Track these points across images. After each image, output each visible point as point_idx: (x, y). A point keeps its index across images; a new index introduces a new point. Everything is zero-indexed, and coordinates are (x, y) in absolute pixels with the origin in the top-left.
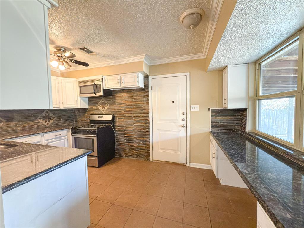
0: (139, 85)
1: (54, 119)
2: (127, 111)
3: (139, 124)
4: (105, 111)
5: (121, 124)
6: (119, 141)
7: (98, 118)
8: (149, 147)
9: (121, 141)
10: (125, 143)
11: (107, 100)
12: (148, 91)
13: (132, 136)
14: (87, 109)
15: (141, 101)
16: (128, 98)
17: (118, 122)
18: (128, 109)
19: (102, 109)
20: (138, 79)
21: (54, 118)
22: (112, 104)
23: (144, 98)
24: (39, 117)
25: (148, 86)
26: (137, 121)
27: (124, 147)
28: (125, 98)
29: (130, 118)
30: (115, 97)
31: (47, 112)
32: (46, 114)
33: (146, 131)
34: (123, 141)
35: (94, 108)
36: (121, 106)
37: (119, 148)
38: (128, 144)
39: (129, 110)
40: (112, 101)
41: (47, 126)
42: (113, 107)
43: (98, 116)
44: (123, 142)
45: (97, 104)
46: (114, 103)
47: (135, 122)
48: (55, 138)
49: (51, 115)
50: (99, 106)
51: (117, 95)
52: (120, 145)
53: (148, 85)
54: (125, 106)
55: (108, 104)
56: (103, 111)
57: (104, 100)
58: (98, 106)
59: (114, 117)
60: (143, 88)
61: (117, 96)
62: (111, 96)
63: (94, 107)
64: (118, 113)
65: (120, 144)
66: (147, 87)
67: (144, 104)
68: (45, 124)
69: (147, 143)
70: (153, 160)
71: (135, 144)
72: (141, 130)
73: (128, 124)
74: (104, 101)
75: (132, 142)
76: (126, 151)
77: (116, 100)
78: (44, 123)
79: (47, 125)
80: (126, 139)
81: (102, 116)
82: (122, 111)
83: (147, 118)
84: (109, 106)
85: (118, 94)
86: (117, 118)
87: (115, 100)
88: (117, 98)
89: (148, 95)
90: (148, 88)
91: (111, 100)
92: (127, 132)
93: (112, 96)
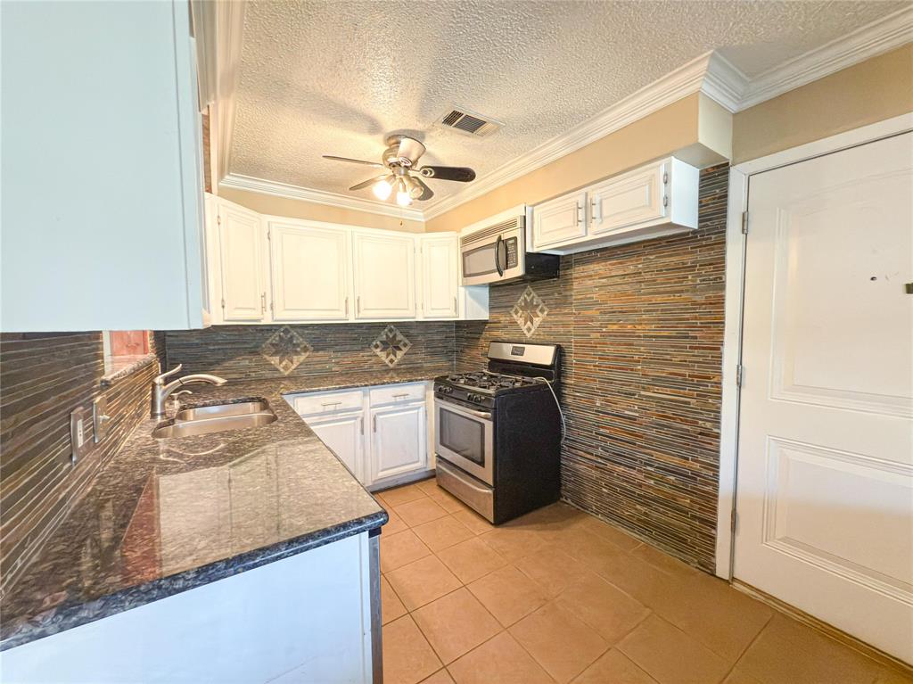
0: (668, 215)
1: (405, 350)
2: (611, 334)
3: (665, 394)
4: (533, 330)
5: (585, 384)
6: (578, 445)
7: (513, 354)
8: (714, 510)
9: (584, 448)
10: (600, 460)
11: (541, 292)
12: (724, 243)
13: (628, 438)
14: (485, 322)
15: (682, 291)
16: (618, 280)
17: (576, 374)
18: (615, 327)
19: (525, 324)
20: (668, 191)
21: (405, 345)
22: (558, 305)
23: (699, 275)
24: (374, 343)
25: (725, 217)
26: (656, 379)
27: (595, 474)
28: (604, 280)
29: (625, 364)
30: (568, 281)
31: (391, 331)
32: (389, 334)
33: (699, 430)
34: (590, 450)
35: (502, 319)
36: (590, 313)
37: (576, 473)
38: (609, 466)
39: (622, 330)
40: (556, 295)
41: (391, 366)
42: (560, 318)
43: (511, 345)
44: (592, 454)
45: (512, 306)
46: (564, 302)
47: (644, 380)
48: (395, 404)
49: (400, 337)
50: (516, 312)
51: (577, 271)
52: (580, 463)
53: (722, 212)
54: (605, 313)
55: (545, 308)
56: (529, 329)
57: (533, 294)
58: (515, 316)
59: (560, 353)
60: (695, 232)
61: (574, 275)
62: (554, 277)
63: (504, 318)
64: (576, 342)
65: (579, 458)
66: (716, 222)
67: (694, 303)
68: (387, 361)
69: (699, 487)
70: (733, 579)
71: (641, 477)
72: (671, 422)
73: (611, 387)
74: (533, 297)
75: (627, 461)
76: (600, 494)
77: (572, 290)
78: (383, 359)
79: (390, 364)
80: (603, 444)
81: (524, 348)
82: (593, 336)
83: (710, 372)
84: (546, 313)
85: (581, 268)
86: (572, 359)
87: (568, 293)
88: (575, 285)
89: (724, 258)
90: (724, 226)
91: (553, 294)
92: (608, 418)
93: (558, 277)
